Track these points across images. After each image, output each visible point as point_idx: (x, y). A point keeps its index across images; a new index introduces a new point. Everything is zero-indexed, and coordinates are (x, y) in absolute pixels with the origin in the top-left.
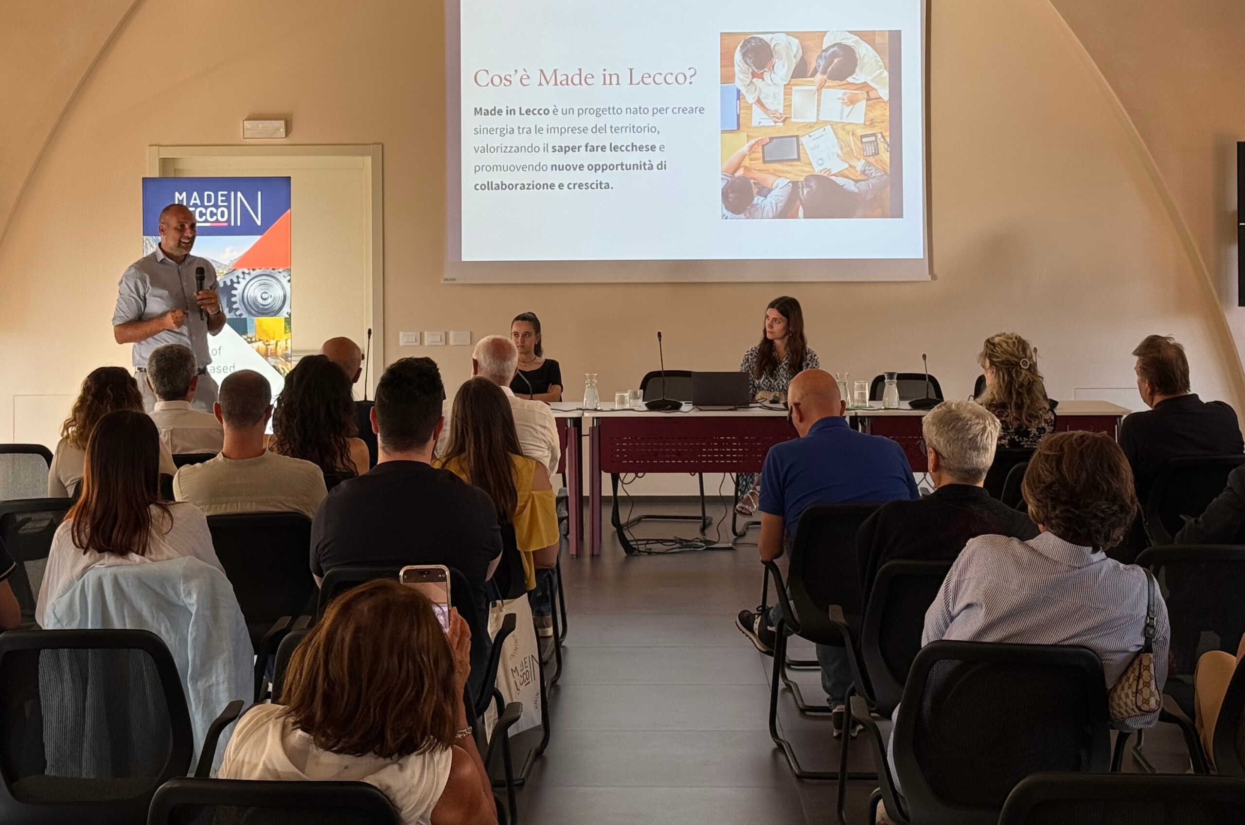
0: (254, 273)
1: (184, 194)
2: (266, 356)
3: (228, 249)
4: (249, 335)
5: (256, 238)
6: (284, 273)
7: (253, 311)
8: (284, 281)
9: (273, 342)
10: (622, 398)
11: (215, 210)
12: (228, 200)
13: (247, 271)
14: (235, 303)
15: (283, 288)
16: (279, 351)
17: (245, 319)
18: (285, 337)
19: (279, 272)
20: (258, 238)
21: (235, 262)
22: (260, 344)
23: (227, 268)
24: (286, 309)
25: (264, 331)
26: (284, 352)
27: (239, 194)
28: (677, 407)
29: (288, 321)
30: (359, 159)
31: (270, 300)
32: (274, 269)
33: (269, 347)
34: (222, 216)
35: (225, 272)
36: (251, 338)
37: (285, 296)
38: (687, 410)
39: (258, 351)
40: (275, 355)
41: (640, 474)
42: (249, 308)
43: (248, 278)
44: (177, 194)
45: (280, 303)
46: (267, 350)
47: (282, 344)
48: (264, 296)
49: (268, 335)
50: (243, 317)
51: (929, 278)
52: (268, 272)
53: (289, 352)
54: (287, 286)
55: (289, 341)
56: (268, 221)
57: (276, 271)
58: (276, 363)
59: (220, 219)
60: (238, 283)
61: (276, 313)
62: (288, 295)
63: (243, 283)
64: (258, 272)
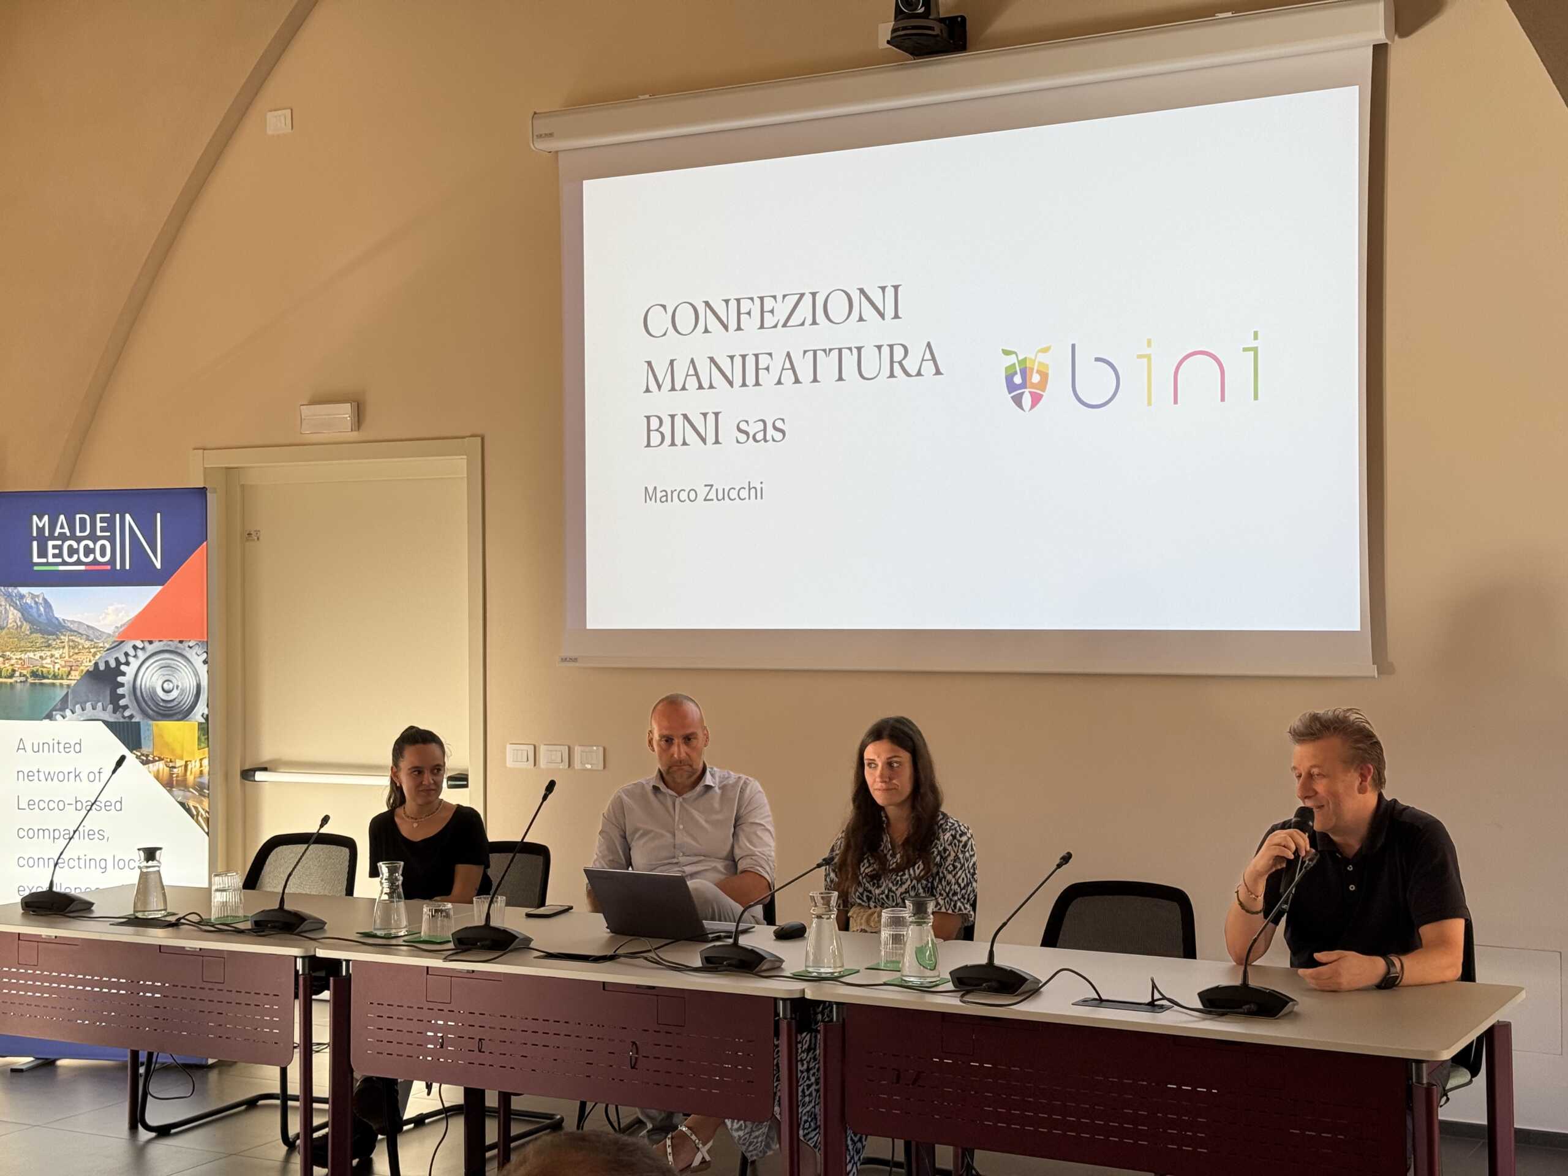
0: (151, 649)
1: (46, 518)
2: (169, 784)
3: (111, 609)
4: (145, 750)
5: (154, 591)
6: (196, 649)
7: (150, 712)
8: (198, 663)
9: (179, 763)
11: (91, 545)
12: (111, 528)
13: (139, 644)
14: (123, 696)
15: (196, 674)
16: (190, 778)
17: (139, 723)
18: (199, 755)
19: (190, 647)
20: (156, 590)
21: (121, 630)
22: (160, 765)
23: (111, 640)
24: (201, 709)
25: (166, 744)
26: (199, 780)
27: (128, 517)
29: (204, 729)
31: (175, 694)
32: (181, 642)
33: (175, 770)
35: (108, 646)
36: (147, 756)
37: (199, 687)
39: (157, 777)
40: (183, 784)
42: (143, 704)
43: (142, 655)
45: (191, 699)
46: (171, 775)
47: (194, 767)
48: (166, 686)
49: (173, 751)
50: (133, 720)
52: (173, 645)
54: (202, 670)
55: (206, 762)
56: (172, 562)
57: (186, 644)
58: (185, 797)
59: (99, 559)
60: (127, 663)
61: (184, 713)
62: (204, 684)
64: (157, 646)
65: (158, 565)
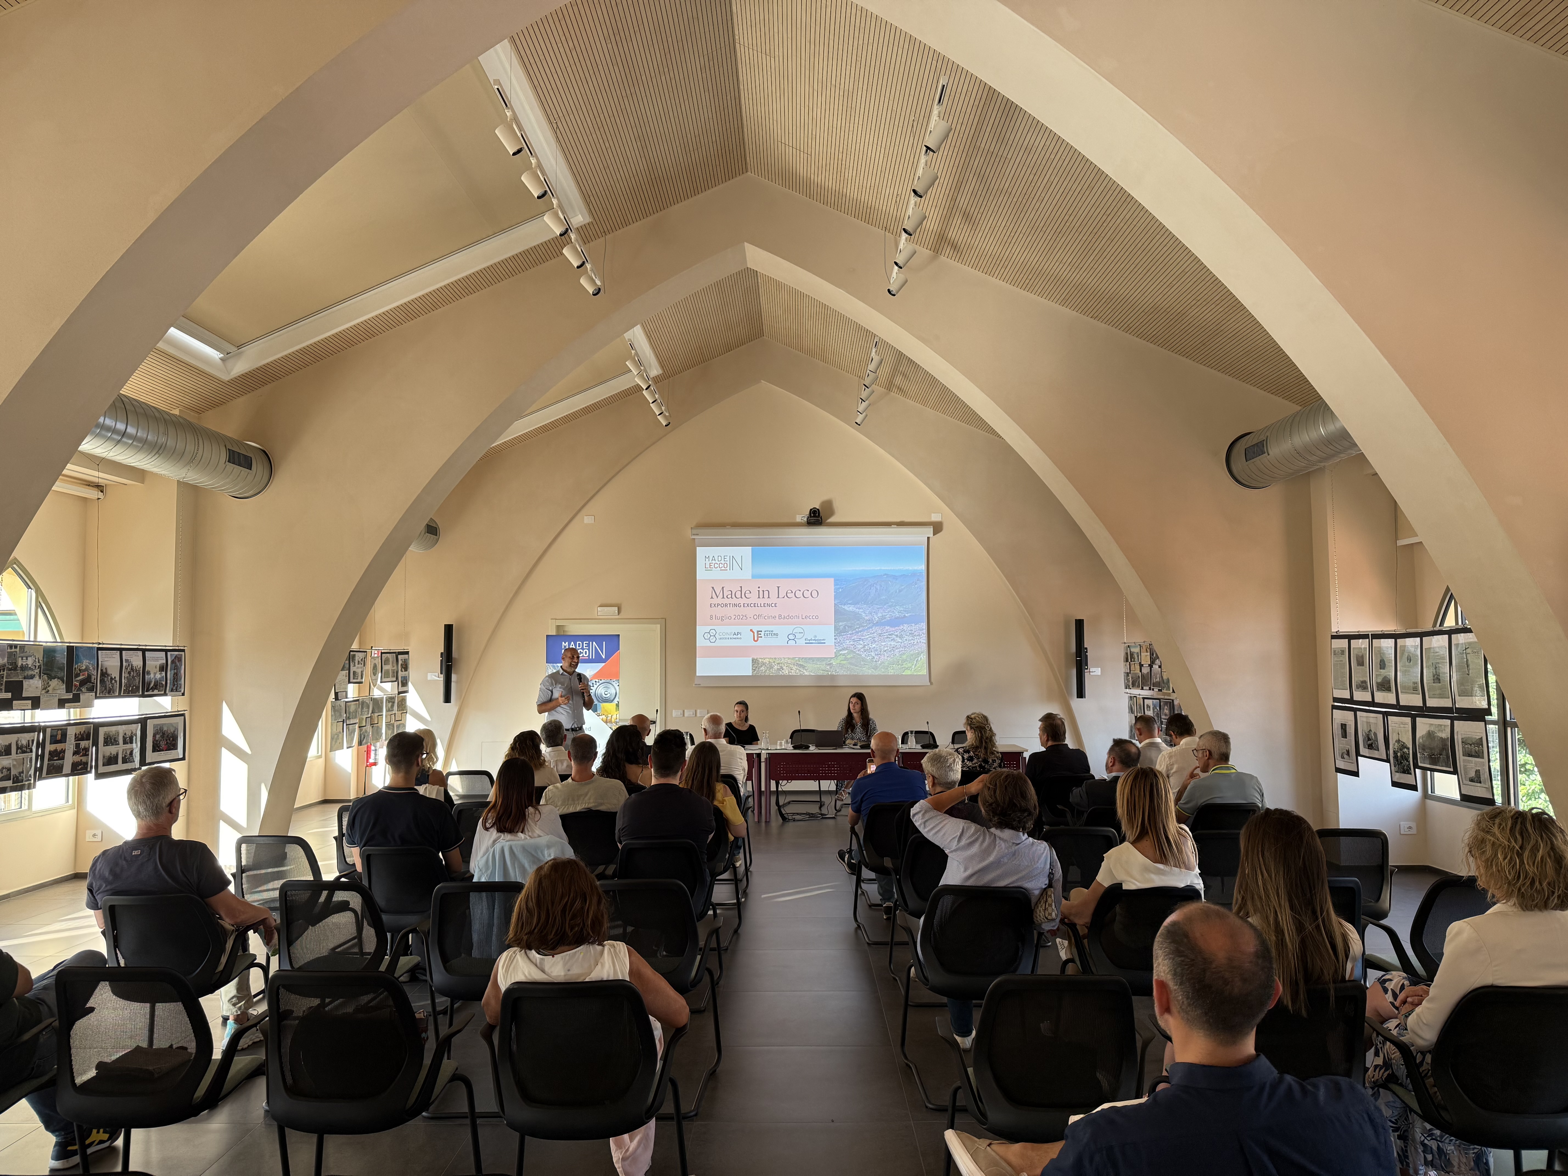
0: (601, 682)
1: (567, 643)
2: (606, 722)
3: (588, 670)
4: (598, 712)
5: (601, 665)
6: (616, 682)
8: (616, 686)
9: (610, 716)
10: (781, 743)
11: (582, 651)
12: (589, 646)
13: (597, 681)
15: (615, 689)
16: (613, 720)
18: (616, 713)
19: (613, 681)
20: (603, 664)
22: (604, 717)
24: (617, 699)
25: (606, 710)
27: (594, 643)
28: (807, 748)
29: (617, 705)
30: (653, 626)
31: (606, 696)
32: (610, 680)
33: (608, 718)
34: (586, 654)
37: (616, 693)
38: (813, 749)
39: (602, 720)
40: (611, 722)
41: (789, 781)
43: (598, 684)
44: (563, 643)
45: (614, 696)
47: (614, 717)
48: (606, 693)
49: (607, 712)
51: (929, 684)
52: (606, 681)
53: (618, 720)
54: (617, 688)
55: (618, 715)
56: (608, 656)
59: (585, 655)
60: (593, 686)
61: (611, 701)
62: (618, 692)
63: (595, 686)
64: (603, 681)
65: (604, 657)
